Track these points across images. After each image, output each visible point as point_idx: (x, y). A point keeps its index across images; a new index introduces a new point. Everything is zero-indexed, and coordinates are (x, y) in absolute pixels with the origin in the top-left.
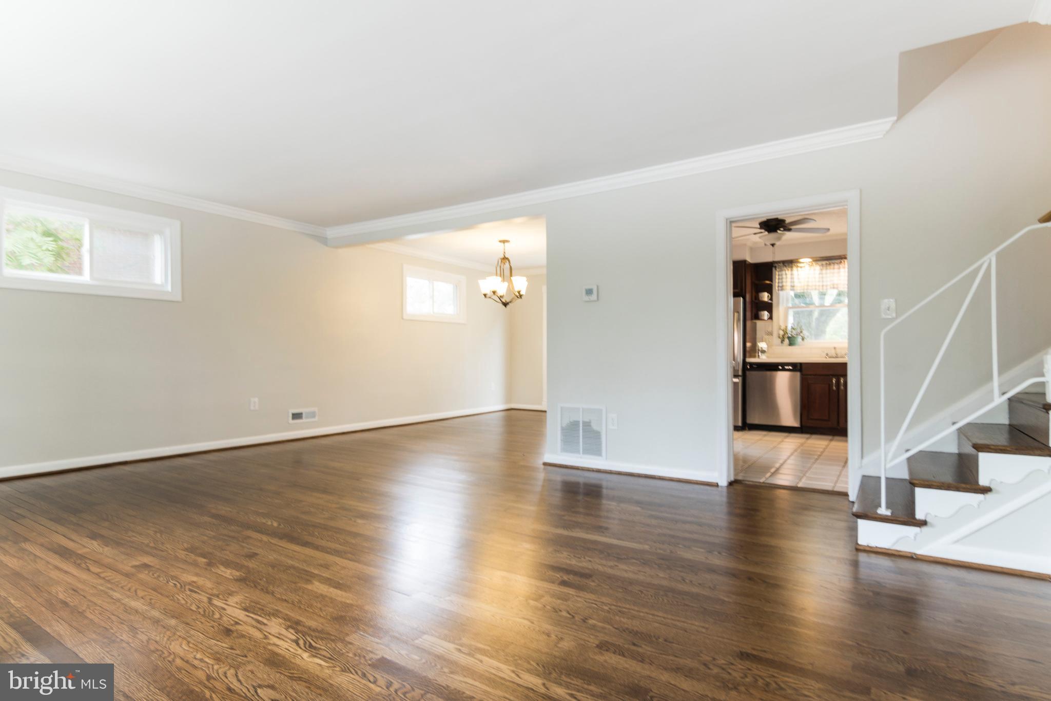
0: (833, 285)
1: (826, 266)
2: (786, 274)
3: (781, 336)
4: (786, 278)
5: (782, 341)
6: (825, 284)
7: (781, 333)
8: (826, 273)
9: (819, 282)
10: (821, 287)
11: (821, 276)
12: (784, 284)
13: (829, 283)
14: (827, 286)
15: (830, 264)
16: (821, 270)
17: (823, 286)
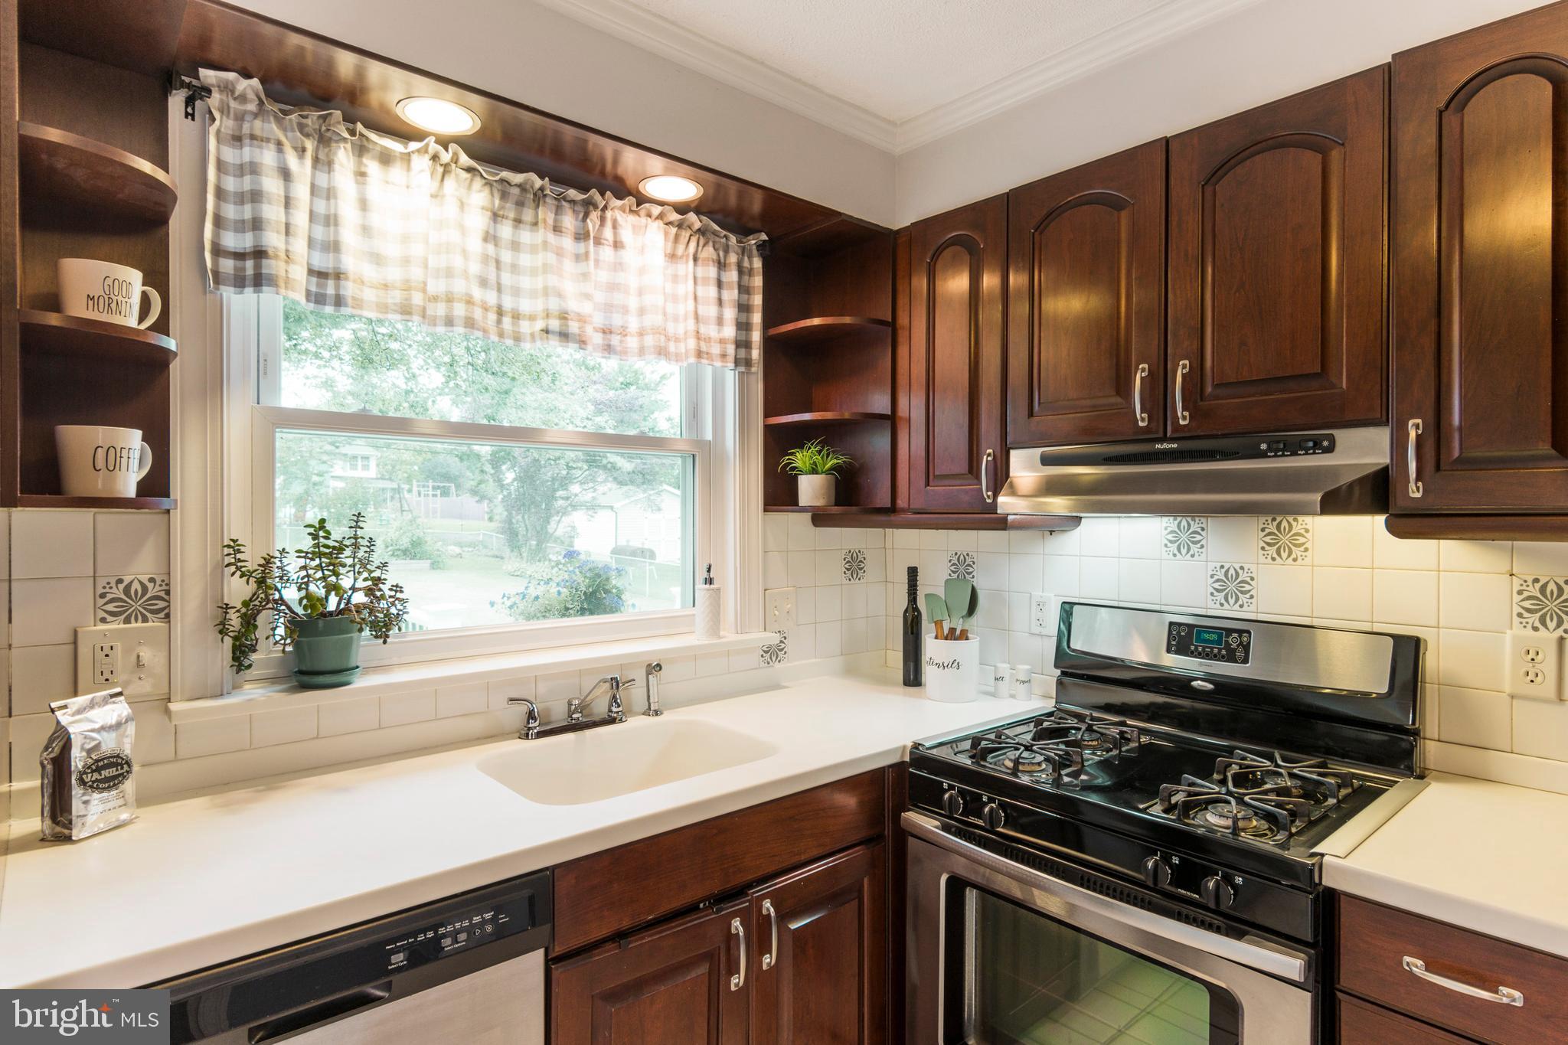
0: (563, 316)
1: (520, 204)
2: (286, 174)
3: (235, 621)
4: (288, 203)
5: (241, 652)
6: (508, 303)
7: (238, 590)
8: (515, 246)
9: (483, 283)
10: (492, 317)
11: (491, 248)
12: (273, 240)
13: (525, 306)
14: (516, 316)
15: (539, 197)
16: (496, 216)
17: (500, 312)
